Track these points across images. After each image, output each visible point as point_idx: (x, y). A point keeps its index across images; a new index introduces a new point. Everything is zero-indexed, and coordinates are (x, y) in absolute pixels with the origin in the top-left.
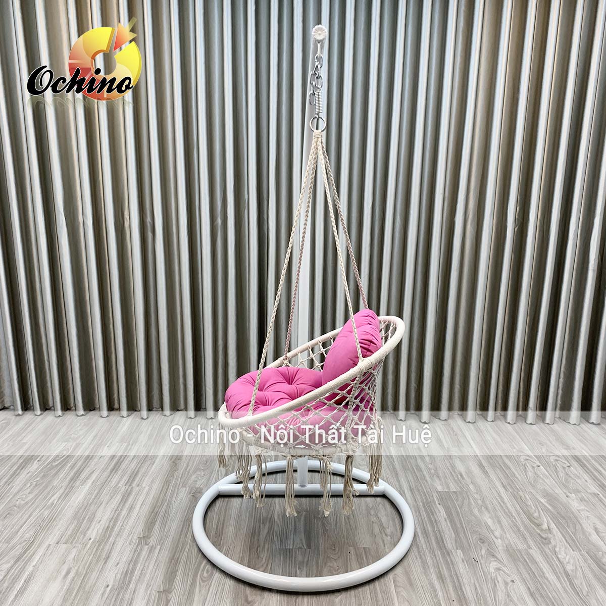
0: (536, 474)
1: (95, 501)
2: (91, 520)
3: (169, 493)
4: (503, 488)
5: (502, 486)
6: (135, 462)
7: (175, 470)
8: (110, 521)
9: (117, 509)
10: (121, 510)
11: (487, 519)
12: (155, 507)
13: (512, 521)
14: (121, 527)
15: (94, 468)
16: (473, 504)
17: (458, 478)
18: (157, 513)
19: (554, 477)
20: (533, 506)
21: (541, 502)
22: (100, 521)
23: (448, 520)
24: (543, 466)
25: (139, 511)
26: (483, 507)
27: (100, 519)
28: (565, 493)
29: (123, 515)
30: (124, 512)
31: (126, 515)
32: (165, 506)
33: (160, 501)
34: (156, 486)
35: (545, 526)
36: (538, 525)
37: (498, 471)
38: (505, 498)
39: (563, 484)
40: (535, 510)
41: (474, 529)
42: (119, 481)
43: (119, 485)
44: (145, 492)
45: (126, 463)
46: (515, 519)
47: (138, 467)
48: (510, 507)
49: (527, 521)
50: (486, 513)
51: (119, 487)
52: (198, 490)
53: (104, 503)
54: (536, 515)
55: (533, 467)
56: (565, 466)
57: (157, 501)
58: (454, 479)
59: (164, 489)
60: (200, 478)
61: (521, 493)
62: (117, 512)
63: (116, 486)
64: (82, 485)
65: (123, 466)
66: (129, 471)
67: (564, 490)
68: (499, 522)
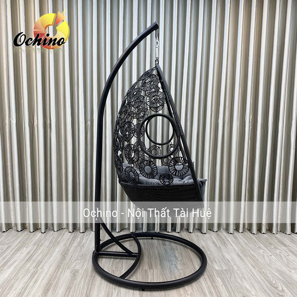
0: (270, 260)
1: (14, 278)
2: (11, 288)
3: (59, 272)
4: (253, 268)
5: (252, 266)
6: (41, 256)
7: (64, 260)
8: (22, 289)
9: (27, 282)
10: (30, 282)
11: (246, 285)
12: (50, 281)
13: (261, 286)
14: (29, 292)
15: (16, 259)
16: (237, 276)
17: (227, 262)
18: (51, 284)
19: (281, 261)
20: (271, 277)
21: (276, 275)
22: (16, 289)
23: (223, 285)
24: (273, 256)
25: (40, 283)
26: (243, 278)
27: (16, 288)
28: (288, 270)
29: (30, 285)
30: (31, 284)
31: (32, 285)
32: (56, 280)
33: (53, 277)
34: (52, 269)
35: (280, 289)
36: (276, 288)
37: (249, 258)
38: (254, 273)
39: (286, 265)
40: (273, 280)
41: (239, 290)
42: (31, 266)
43: (30, 268)
44: (45, 272)
45: (35, 257)
46: (262, 284)
47: (42, 259)
48: (258, 278)
49: (269, 286)
50: (245, 281)
51: (30, 269)
52: (76, 270)
53: (20, 278)
54: (274, 282)
55: (268, 256)
56: (286, 255)
57: (52, 277)
58: (224, 263)
59: (56, 270)
60: (78, 264)
61: (263, 270)
62: (27, 284)
63: (28, 269)
64: (8, 269)
65: (34, 258)
66: (37, 261)
67: (288, 268)
68: (253, 286)
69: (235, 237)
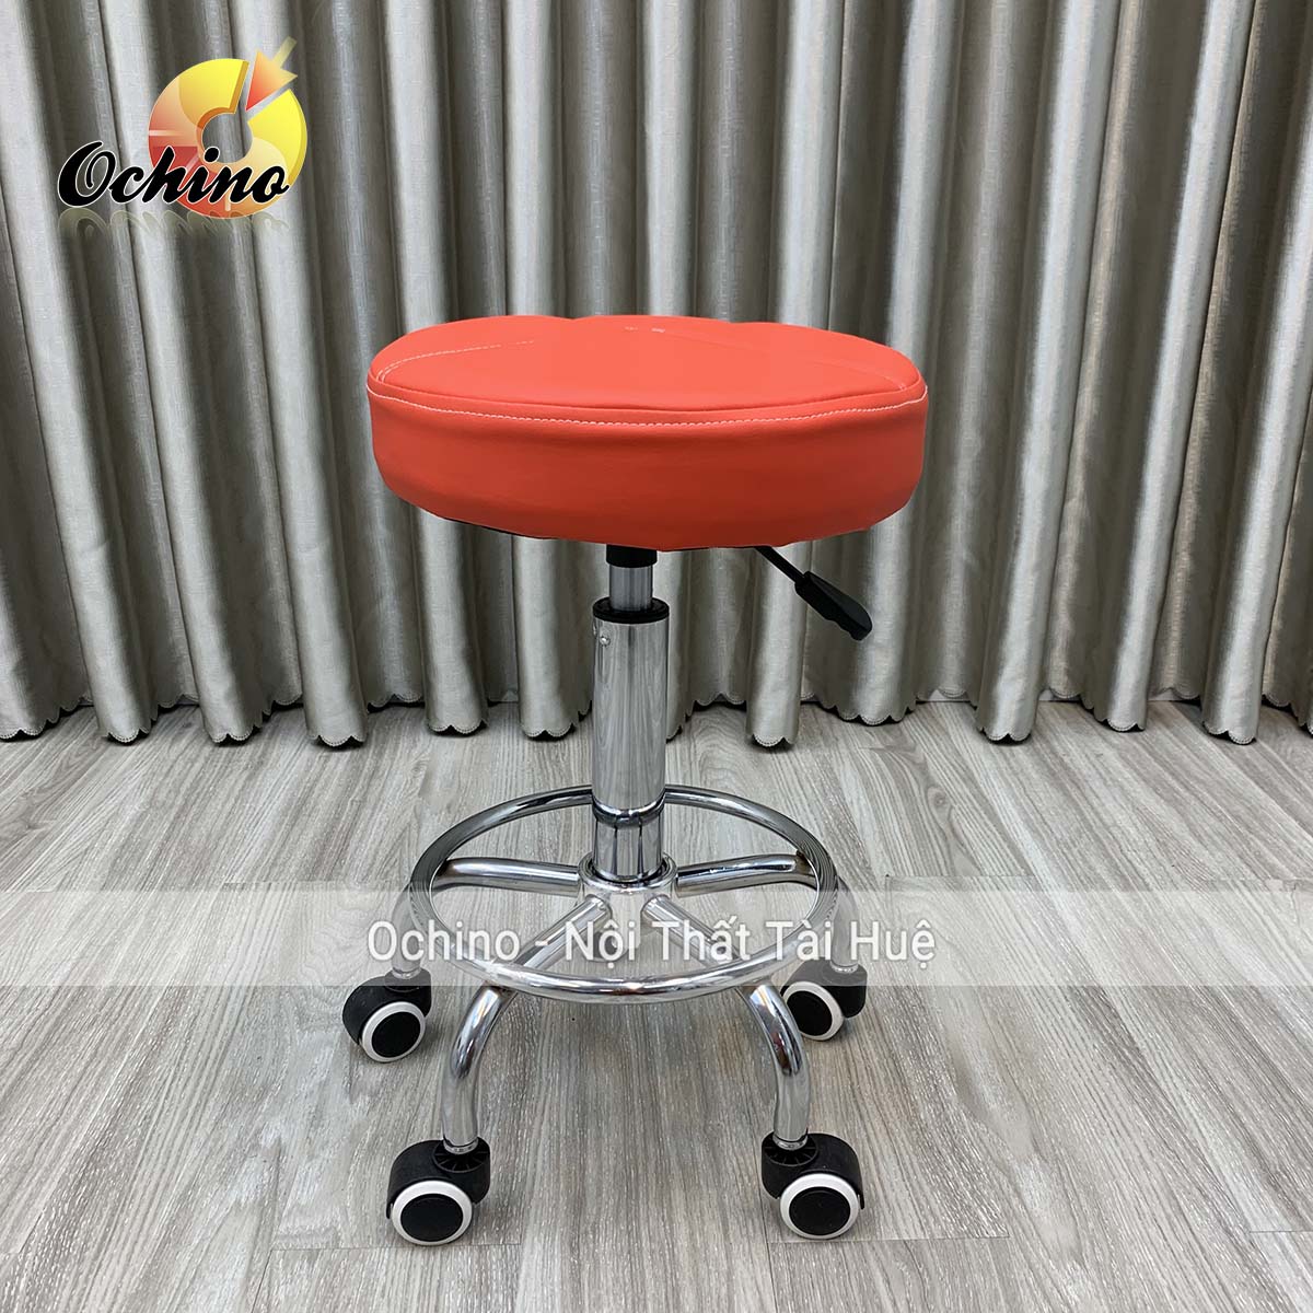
69: (1060, 776)
